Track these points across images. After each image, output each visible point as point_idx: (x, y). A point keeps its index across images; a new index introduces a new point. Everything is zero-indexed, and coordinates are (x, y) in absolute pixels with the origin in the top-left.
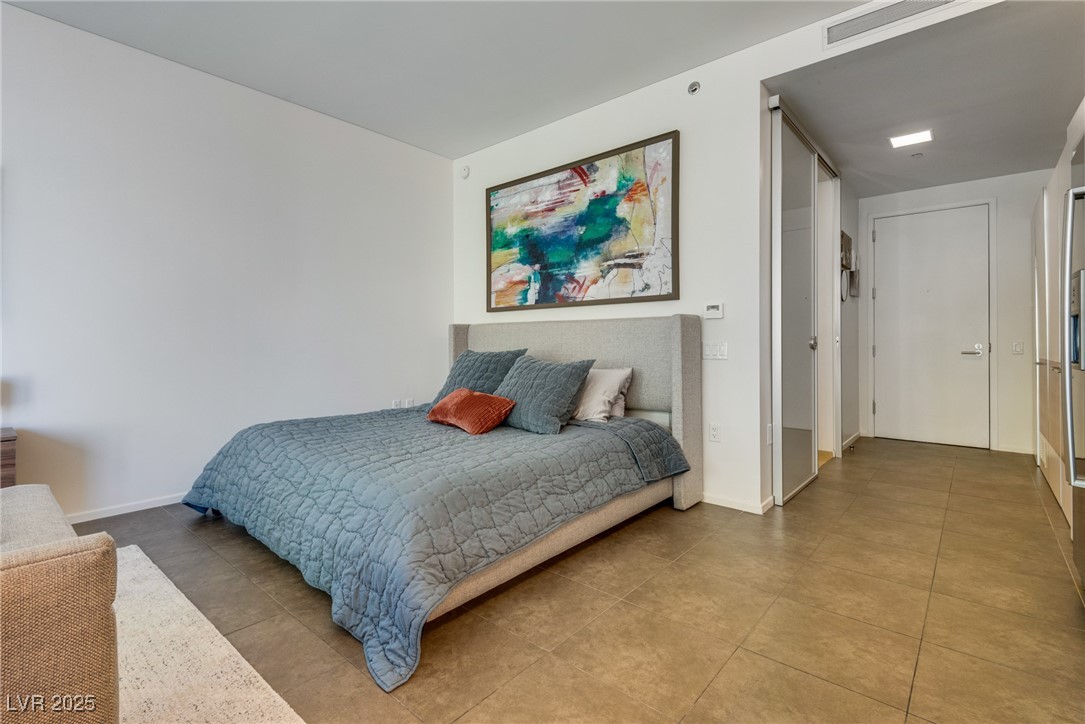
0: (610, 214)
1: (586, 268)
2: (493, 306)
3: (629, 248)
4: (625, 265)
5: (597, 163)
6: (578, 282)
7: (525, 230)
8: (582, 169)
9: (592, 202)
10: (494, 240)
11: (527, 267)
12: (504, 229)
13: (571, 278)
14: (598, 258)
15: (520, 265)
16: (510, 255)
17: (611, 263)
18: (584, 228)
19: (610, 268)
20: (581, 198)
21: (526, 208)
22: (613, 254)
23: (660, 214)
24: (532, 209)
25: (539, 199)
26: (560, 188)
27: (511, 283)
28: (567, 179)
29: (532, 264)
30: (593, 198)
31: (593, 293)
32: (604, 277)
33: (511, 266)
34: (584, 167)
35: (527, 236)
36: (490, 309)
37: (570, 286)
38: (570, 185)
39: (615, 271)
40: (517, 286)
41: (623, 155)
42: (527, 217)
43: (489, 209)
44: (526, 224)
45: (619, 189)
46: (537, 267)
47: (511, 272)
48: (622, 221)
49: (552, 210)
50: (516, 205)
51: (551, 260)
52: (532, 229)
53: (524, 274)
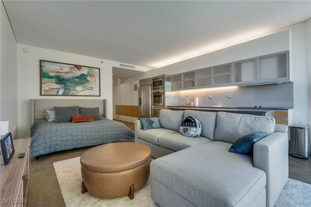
0: (86, 78)
1: (79, 88)
2: (43, 93)
3: (90, 86)
4: (89, 89)
5: (82, 67)
6: (77, 91)
7: (57, 75)
8: (78, 67)
9: (81, 75)
10: (43, 75)
11: (59, 85)
12: (48, 73)
13: (75, 90)
14: (82, 86)
15: (56, 84)
16: (51, 81)
17: (86, 88)
18: (79, 80)
19: (86, 89)
20: (78, 73)
21: (58, 70)
22: (86, 87)
23: (97, 81)
24: (61, 71)
25: (63, 69)
26: (71, 69)
27: (51, 88)
28: (73, 67)
29: (60, 85)
30: (81, 74)
31: (81, 94)
32: (84, 91)
33: (52, 84)
34: (79, 67)
35: (59, 77)
36: (41, 95)
37: (75, 92)
38: (74, 69)
39: (87, 90)
40: (54, 90)
41: (89, 68)
42: (58, 72)
43: (41, 66)
44: (58, 74)
45: (88, 74)
46: (63, 85)
47: (51, 85)
48: (88, 81)
49: (68, 73)
50: (54, 68)
51: (68, 85)
52: (61, 76)
53: (57, 87)
